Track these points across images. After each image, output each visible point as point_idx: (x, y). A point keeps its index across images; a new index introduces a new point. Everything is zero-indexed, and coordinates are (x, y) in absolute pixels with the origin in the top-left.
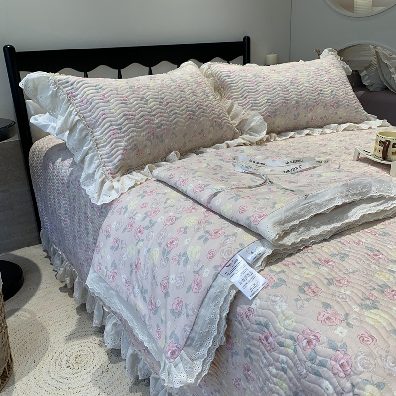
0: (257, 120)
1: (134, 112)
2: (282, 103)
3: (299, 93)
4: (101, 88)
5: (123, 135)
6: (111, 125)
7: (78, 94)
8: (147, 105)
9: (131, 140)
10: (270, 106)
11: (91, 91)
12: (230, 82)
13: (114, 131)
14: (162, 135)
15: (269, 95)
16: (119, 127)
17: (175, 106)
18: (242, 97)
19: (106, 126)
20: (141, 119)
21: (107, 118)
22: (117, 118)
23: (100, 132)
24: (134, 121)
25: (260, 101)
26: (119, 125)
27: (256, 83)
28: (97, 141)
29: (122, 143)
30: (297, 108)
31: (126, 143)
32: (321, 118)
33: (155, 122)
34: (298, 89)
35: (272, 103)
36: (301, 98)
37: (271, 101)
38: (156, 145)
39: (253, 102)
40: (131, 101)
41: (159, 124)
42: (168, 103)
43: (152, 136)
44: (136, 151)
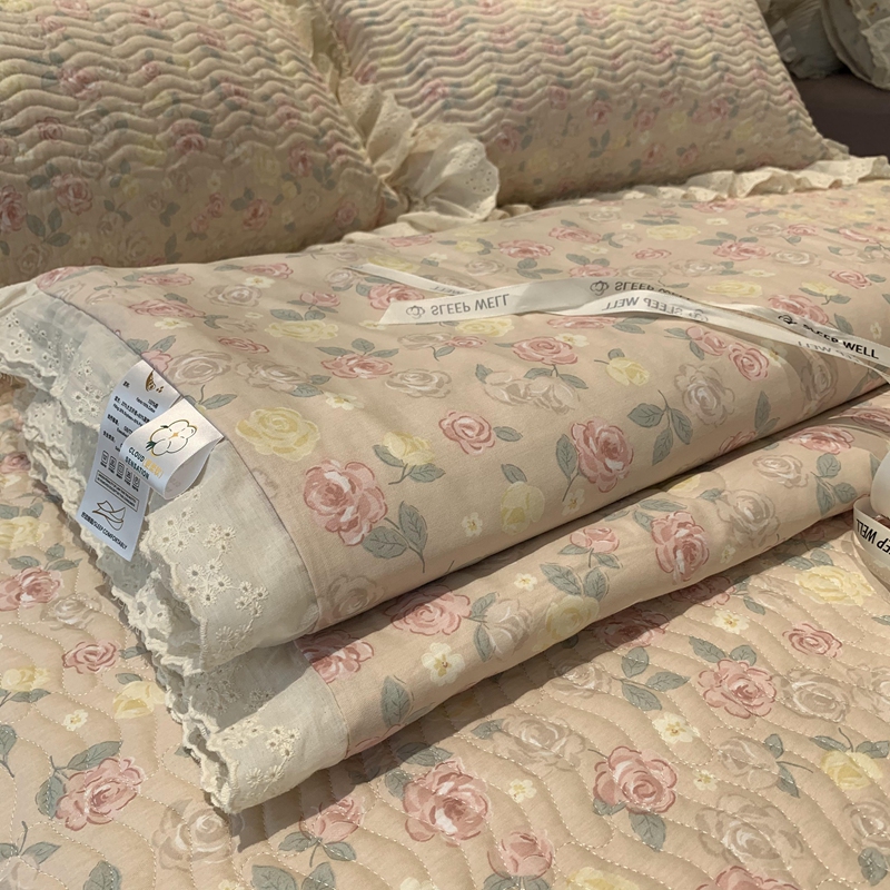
0: (462, 155)
2: (549, 94)
3: (610, 63)
10: (508, 104)
12: (366, 19)
15: (505, 67)
18: (409, 71)
25: (473, 88)
27: (458, 23)
30: (601, 114)
32: (681, 151)
34: (604, 46)
35: (516, 95)
36: (614, 79)
37: (510, 88)
39: (447, 89)
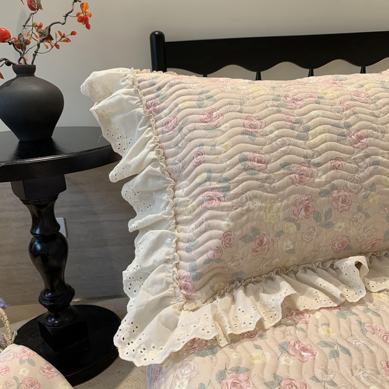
1: (267, 153)
4: (208, 98)
5: (229, 203)
6: (209, 179)
7: (164, 108)
8: (305, 139)
9: (245, 218)
11: (187, 104)
13: (211, 193)
14: (329, 212)
16: (225, 185)
17: (377, 146)
19: (197, 180)
20: (282, 171)
21: (204, 162)
22: (224, 164)
23: (185, 189)
24: (262, 175)
26: (226, 180)
28: (177, 208)
29: (223, 223)
31: (232, 224)
33: (317, 180)
38: (310, 234)
40: (268, 129)
41: (327, 187)
42: (360, 138)
43: (303, 213)
44: (253, 245)
